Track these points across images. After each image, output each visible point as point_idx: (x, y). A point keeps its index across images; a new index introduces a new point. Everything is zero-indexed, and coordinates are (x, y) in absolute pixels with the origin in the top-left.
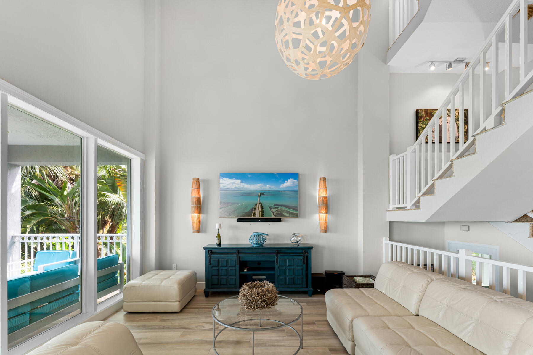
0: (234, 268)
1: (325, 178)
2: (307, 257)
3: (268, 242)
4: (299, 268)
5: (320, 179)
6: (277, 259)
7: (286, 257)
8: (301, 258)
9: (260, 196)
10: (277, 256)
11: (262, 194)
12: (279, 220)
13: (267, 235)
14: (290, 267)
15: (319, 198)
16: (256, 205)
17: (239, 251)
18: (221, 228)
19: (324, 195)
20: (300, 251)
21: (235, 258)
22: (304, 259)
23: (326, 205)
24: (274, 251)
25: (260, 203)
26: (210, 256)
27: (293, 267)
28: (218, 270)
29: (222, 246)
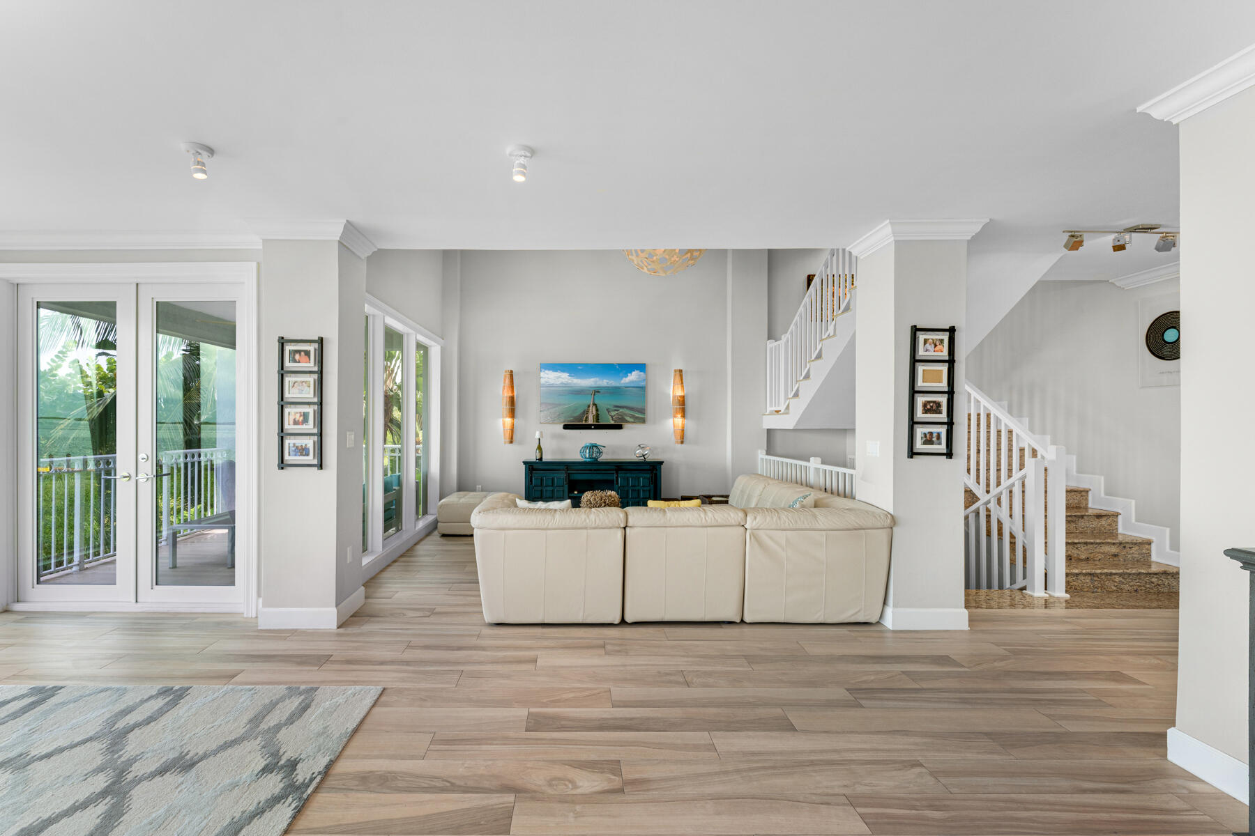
0: (561, 489)
1: (681, 371)
2: (656, 474)
3: (604, 457)
4: (645, 489)
5: (675, 371)
6: (617, 478)
7: (628, 475)
8: (648, 476)
9: (595, 394)
10: (617, 473)
11: (596, 391)
12: (619, 427)
13: (604, 447)
14: (634, 488)
15: (674, 397)
16: (589, 406)
17: (567, 466)
18: (542, 437)
19: (679, 393)
20: (648, 467)
21: (563, 475)
22: (652, 477)
23: (682, 406)
24: (613, 468)
25: (594, 404)
26: (531, 473)
27: (637, 488)
28: (542, 491)
29: (543, 460)
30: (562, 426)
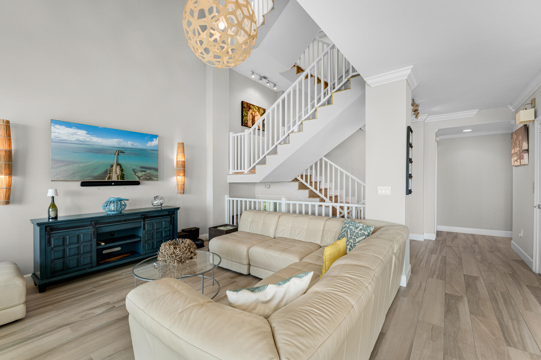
0: (89, 243)
1: (183, 144)
2: (174, 217)
3: (129, 208)
4: (166, 229)
5: (179, 143)
6: (144, 225)
7: (153, 221)
8: (169, 219)
9: (118, 154)
10: (144, 221)
11: (120, 152)
12: (137, 183)
13: (128, 200)
14: (158, 230)
15: (177, 162)
16: (112, 166)
17: (96, 221)
19: (181, 159)
20: (167, 213)
21: (90, 230)
22: (171, 220)
23: (183, 168)
24: (140, 217)
25: (118, 164)
26: (49, 235)
27: (160, 230)
28: (64, 250)
29: (59, 219)
30: (79, 183)
